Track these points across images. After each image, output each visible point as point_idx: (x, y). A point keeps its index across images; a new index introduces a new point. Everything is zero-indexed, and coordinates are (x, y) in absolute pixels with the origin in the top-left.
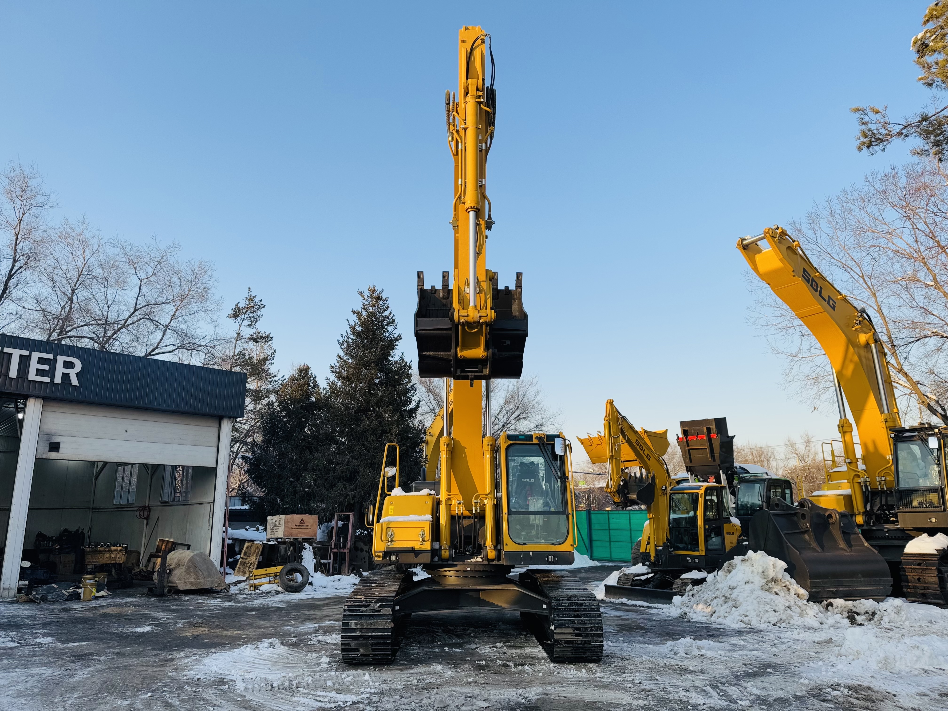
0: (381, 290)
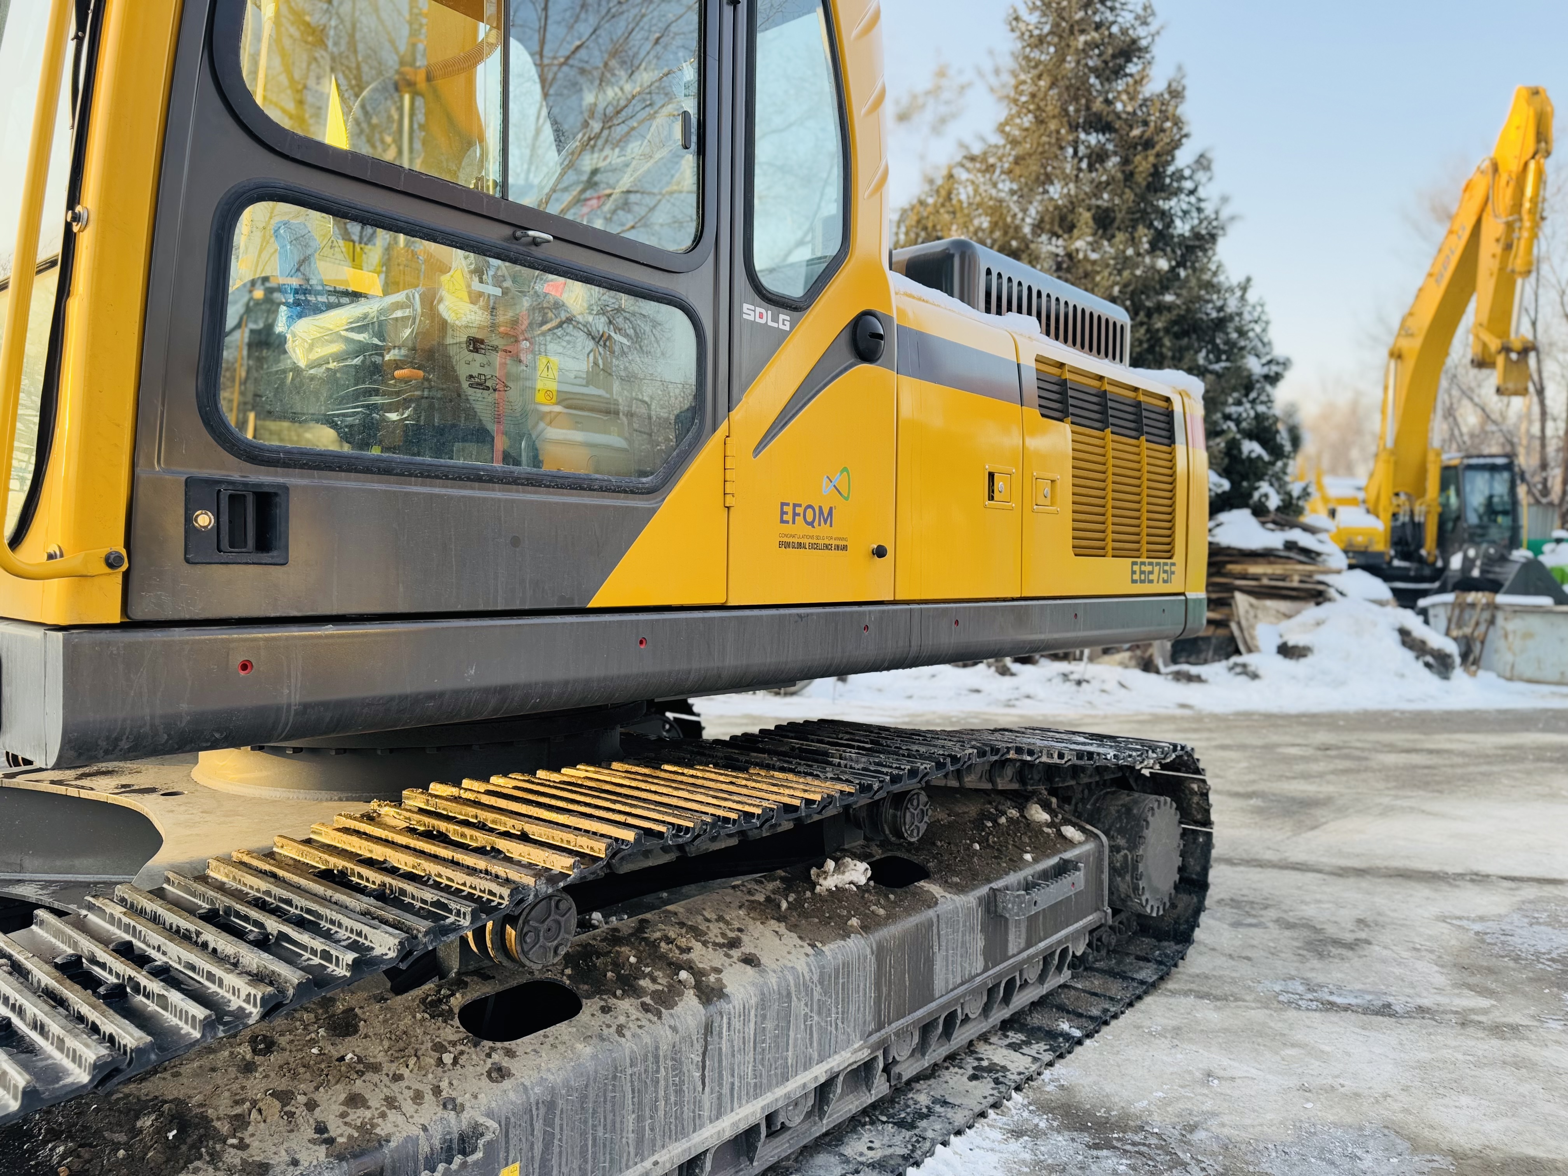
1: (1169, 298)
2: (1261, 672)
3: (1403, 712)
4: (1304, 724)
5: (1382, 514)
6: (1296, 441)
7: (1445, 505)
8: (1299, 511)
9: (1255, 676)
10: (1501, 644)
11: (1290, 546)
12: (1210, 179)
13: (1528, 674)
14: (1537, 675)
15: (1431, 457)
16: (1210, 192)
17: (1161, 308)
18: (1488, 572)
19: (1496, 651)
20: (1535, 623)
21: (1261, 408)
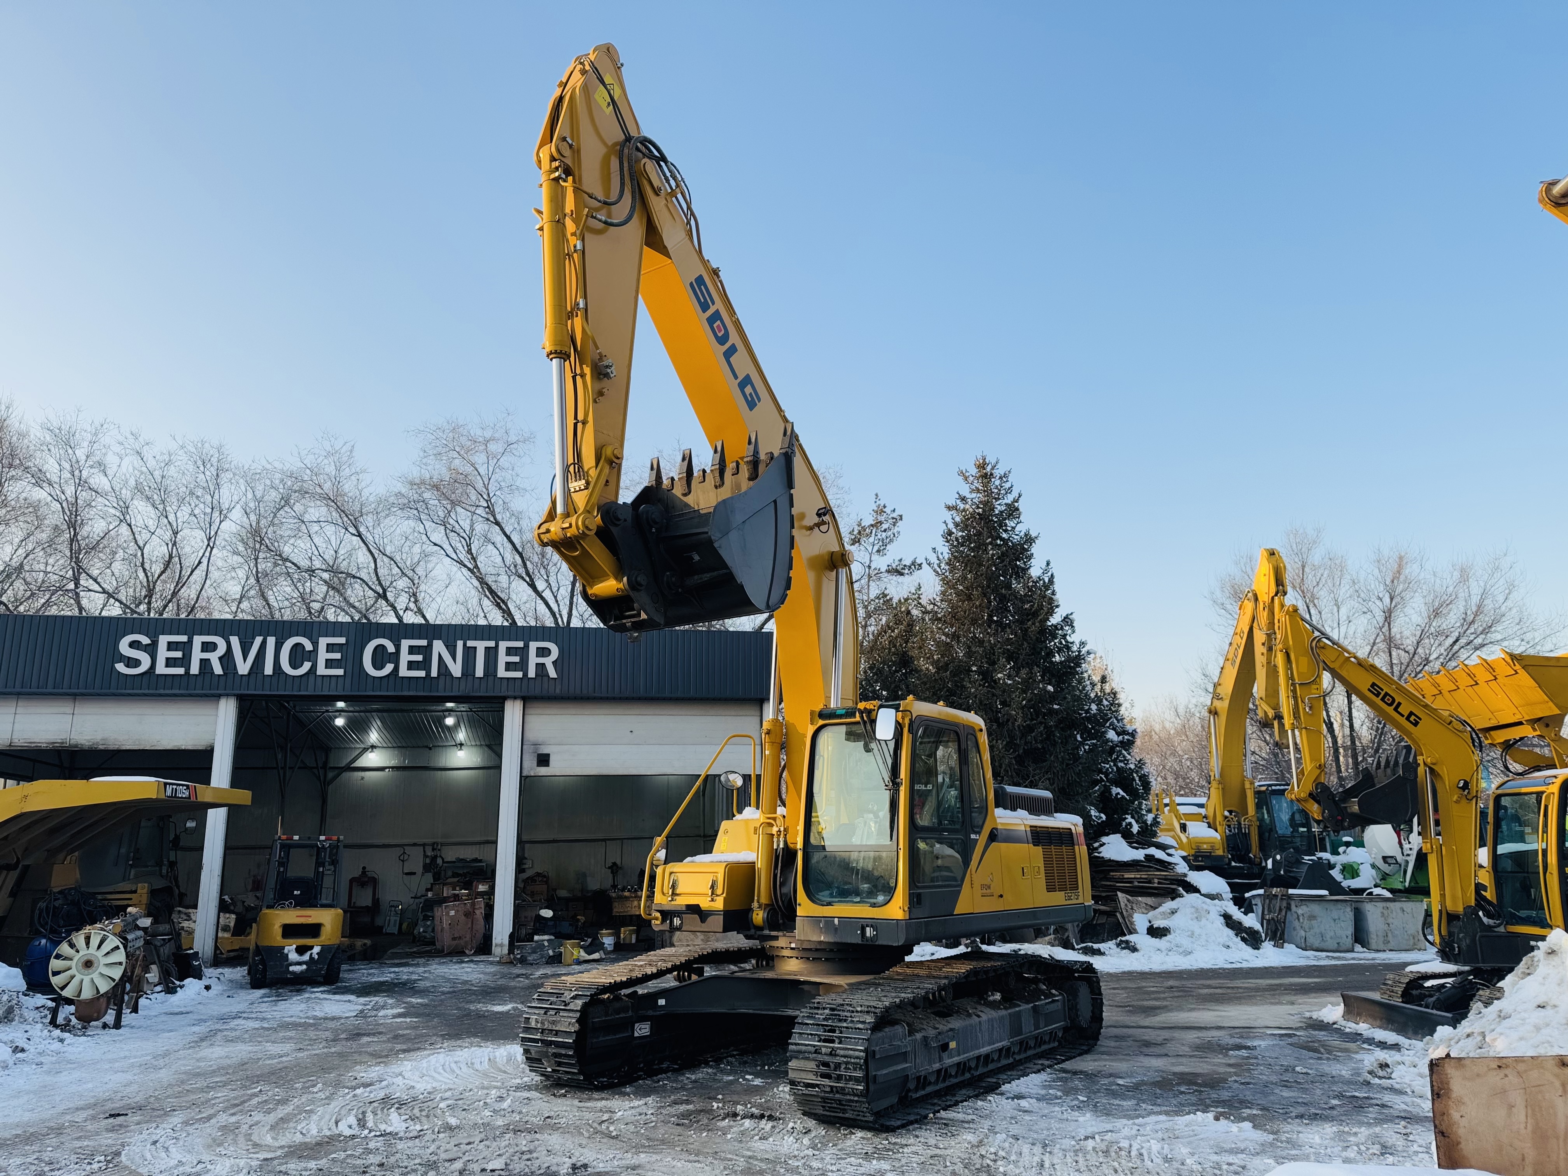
0: (993, 462)
1: (1056, 707)
2: (1138, 946)
3: (1224, 969)
4: (1163, 977)
5: (1219, 828)
6: (1146, 785)
7: (1261, 820)
8: (1154, 835)
9: (1134, 949)
10: (1296, 923)
11: (1149, 858)
12: (1074, 632)
13: (1317, 944)
14: (1323, 945)
15: (1247, 785)
16: (1074, 638)
17: (1052, 712)
18: (1290, 872)
19: (1294, 929)
20: (1315, 908)
21: (1121, 765)
